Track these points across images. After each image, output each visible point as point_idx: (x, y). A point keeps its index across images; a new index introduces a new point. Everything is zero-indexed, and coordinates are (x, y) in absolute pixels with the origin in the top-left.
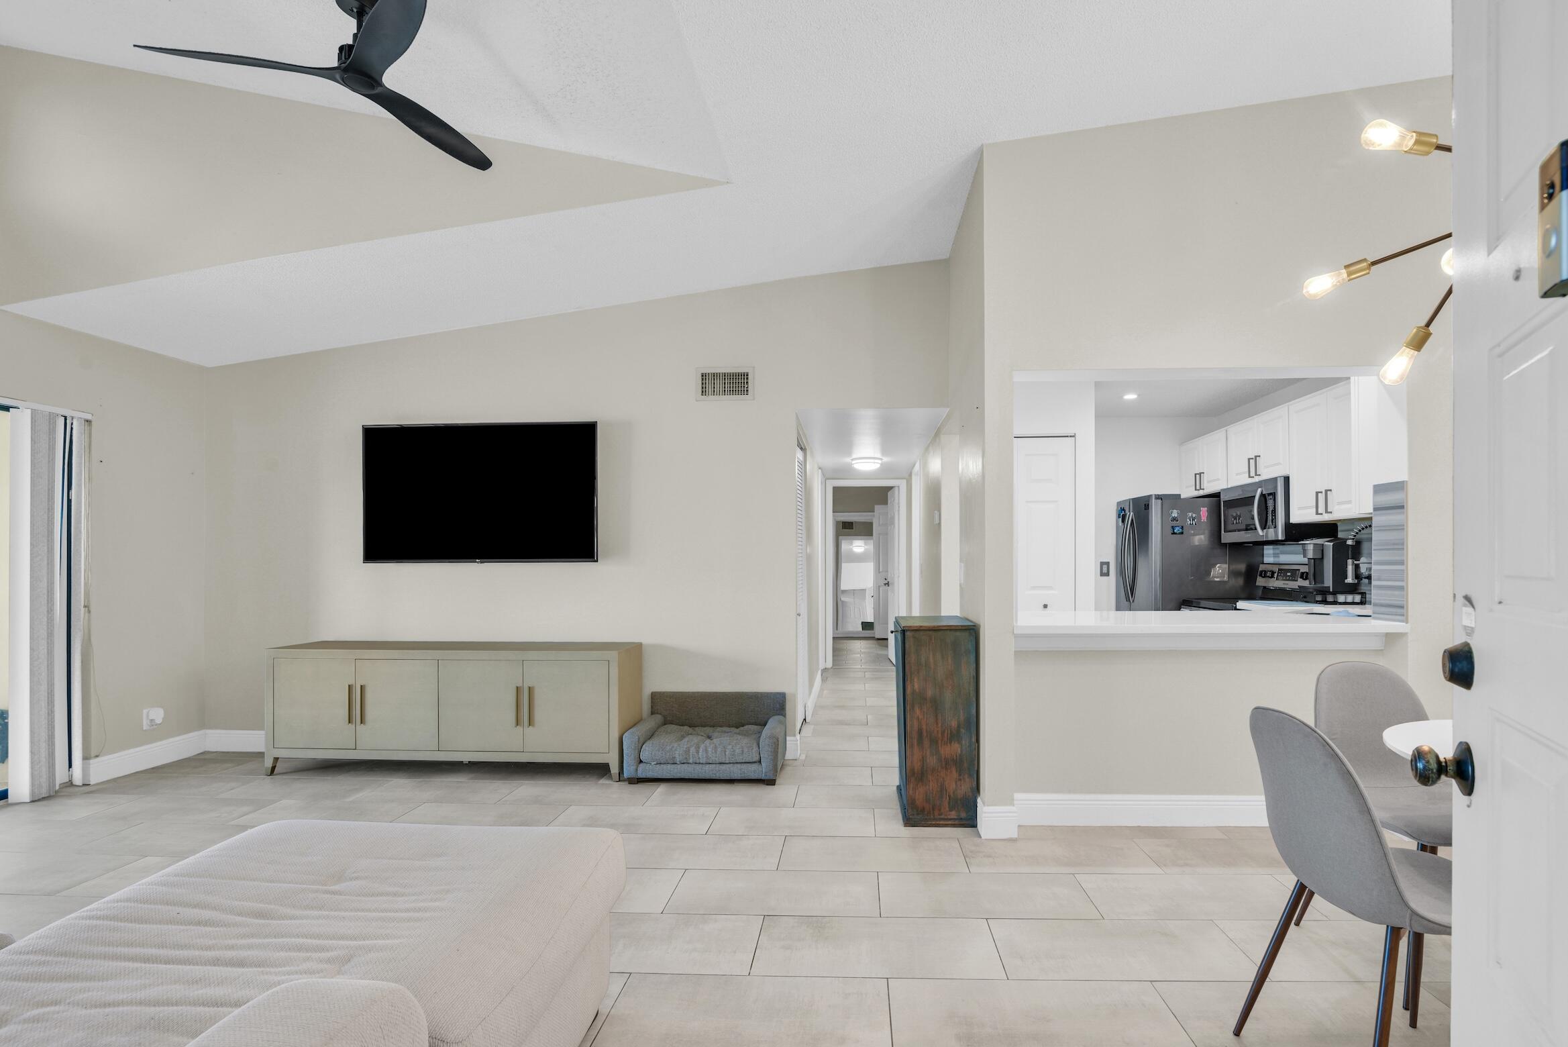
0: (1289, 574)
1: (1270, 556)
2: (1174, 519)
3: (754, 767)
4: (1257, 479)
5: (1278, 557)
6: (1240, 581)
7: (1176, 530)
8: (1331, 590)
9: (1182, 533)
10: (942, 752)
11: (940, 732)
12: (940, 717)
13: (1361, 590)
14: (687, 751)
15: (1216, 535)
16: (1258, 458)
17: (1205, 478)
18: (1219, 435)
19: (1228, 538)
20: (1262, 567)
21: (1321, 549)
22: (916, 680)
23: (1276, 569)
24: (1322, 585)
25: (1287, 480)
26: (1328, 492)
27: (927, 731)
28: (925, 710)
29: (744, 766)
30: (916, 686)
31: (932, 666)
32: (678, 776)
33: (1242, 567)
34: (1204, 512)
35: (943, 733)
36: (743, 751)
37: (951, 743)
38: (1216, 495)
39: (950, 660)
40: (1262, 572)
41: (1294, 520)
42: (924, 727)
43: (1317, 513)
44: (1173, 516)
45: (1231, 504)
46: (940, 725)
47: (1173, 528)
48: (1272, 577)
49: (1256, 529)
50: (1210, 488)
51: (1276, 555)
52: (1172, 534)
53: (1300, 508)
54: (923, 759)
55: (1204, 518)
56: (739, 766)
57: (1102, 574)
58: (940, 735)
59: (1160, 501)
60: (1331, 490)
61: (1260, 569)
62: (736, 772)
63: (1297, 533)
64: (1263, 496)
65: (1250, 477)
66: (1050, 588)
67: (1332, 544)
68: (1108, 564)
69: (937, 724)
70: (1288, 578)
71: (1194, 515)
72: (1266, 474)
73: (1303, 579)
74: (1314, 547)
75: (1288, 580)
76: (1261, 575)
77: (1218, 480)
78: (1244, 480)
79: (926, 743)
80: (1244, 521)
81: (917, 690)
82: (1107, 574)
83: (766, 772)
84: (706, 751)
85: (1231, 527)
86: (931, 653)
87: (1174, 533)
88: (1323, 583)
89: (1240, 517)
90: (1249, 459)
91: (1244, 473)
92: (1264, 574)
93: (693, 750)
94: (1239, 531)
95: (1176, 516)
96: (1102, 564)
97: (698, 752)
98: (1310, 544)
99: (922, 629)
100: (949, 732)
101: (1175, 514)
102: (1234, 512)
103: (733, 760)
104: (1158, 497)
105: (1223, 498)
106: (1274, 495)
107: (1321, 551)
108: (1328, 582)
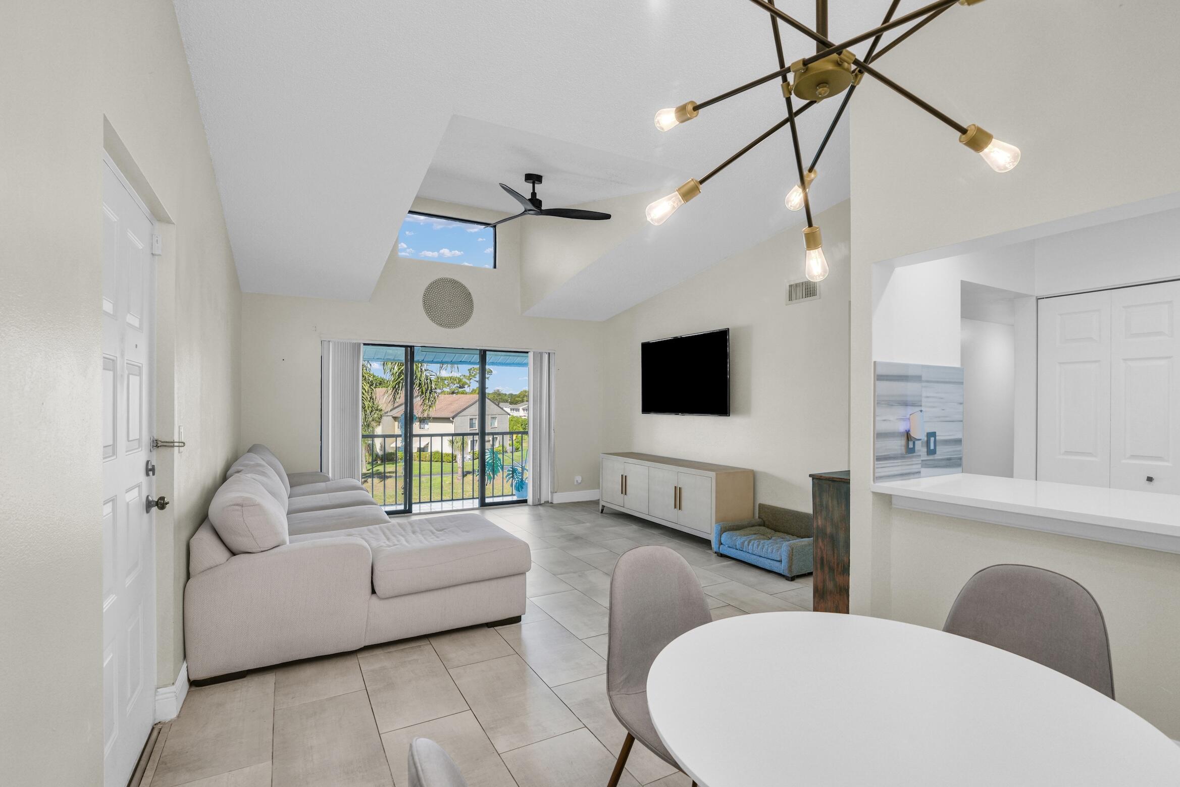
3: (778, 564)
10: (837, 580)
11: (836, 564)
12: (836, 552)
14: (743, 543)
22: (819, 518)
27: (827, 559)
28: (826, 543)
29: (772, 562)
30: (820, 523)
31: (831, 509)
32: (738, 558)
35: (838, 565)
36: (772, 551)
37: (843, 575)
39: (843, 506)
42: (825, 556)
46: (836, 557)
54: (824, 581)
56: (769, 561)
58: (836, 565)
62: (767, 564)
69: (834, 556)
79: (826, 569)
81: (820, 526)
83: (783, 570)
84: (753, 545)
86: (830, 498)
93: (746, 543)
97: (748, 545)
99: (822, 478)
100: (842, 565)
103: (766, 556)
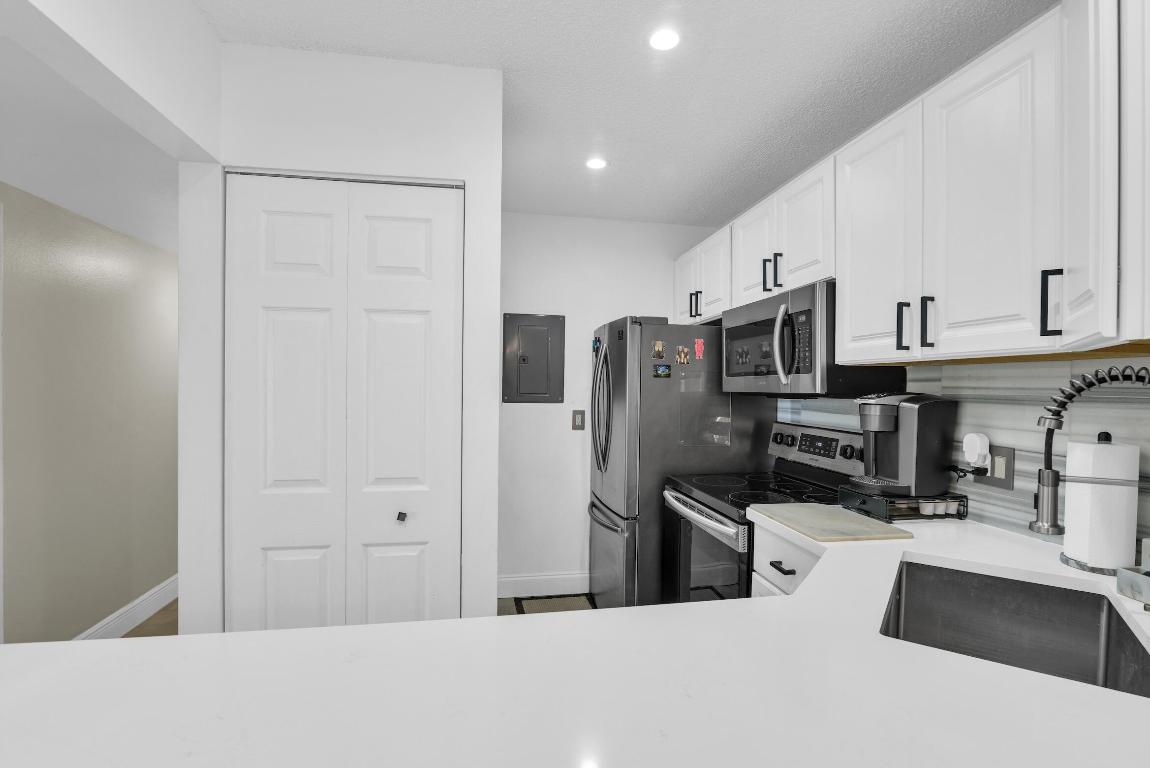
0: (820, 444)
1: (785, 411)
2: (659, 355)
4: (776, 291)
5: (799, 413)
6: (746, 446)
7: (662, 370)
8: (913, 493)
9: (668, 376)
13: (955, 489)
15: (716, 380)
16: (779, 258)
17: (702, 299)
18: (723, 234)
19: (732, 384)
20: (776, 429)
21: (893, 417)
23: (798, 433)
24: (891, 482)
25: (831, 286)
26: (929, 303)
33: (748, 425)
34: (699, 344)
38: (717, 323)
40: (776, 435)
41: (841, 359)
43: (900, 346)
44: (657, 349)
45: (737, 333)
47: (656, 367)
48: (792, 445)
49: (776, 373)
50: (709, 311)
51: (795, 411)
52: (655, 376)
53: (856, 339)
55: (700, 355)
57: (575, 427)
59: (638, 327)
60: (932, 299)
61: (773, 432)
63: (849, 382)
64: (789, 320)
65: (765, 289)
66: (413, 480)
67: (917, 406)
68: (582, 413)
70: (817, 451)
71: (686, 350)
72: (791, 281)
73: (846, 457)
74: (882, 411)
75: (819, 454)
76: (775, 440)
77: (719, 300)
78: (760, 295)
80: (753, 360)
82: (582, 427)
85: (736, 369)
87: (657, 376)
88: (896, 476)
89: (747, 354)
90: (765, 261)
91: (756, 285)
92: (781, 439)
94: (747, 374)
95: (660, 349)
96: (575, 413)
98: (875, 406)
101: (659, 346)
102: (741, 345)
104: (636, 321)
105: (726, 325)
106: (809, 313)
107: (893, 419)
108: (907, 476)
